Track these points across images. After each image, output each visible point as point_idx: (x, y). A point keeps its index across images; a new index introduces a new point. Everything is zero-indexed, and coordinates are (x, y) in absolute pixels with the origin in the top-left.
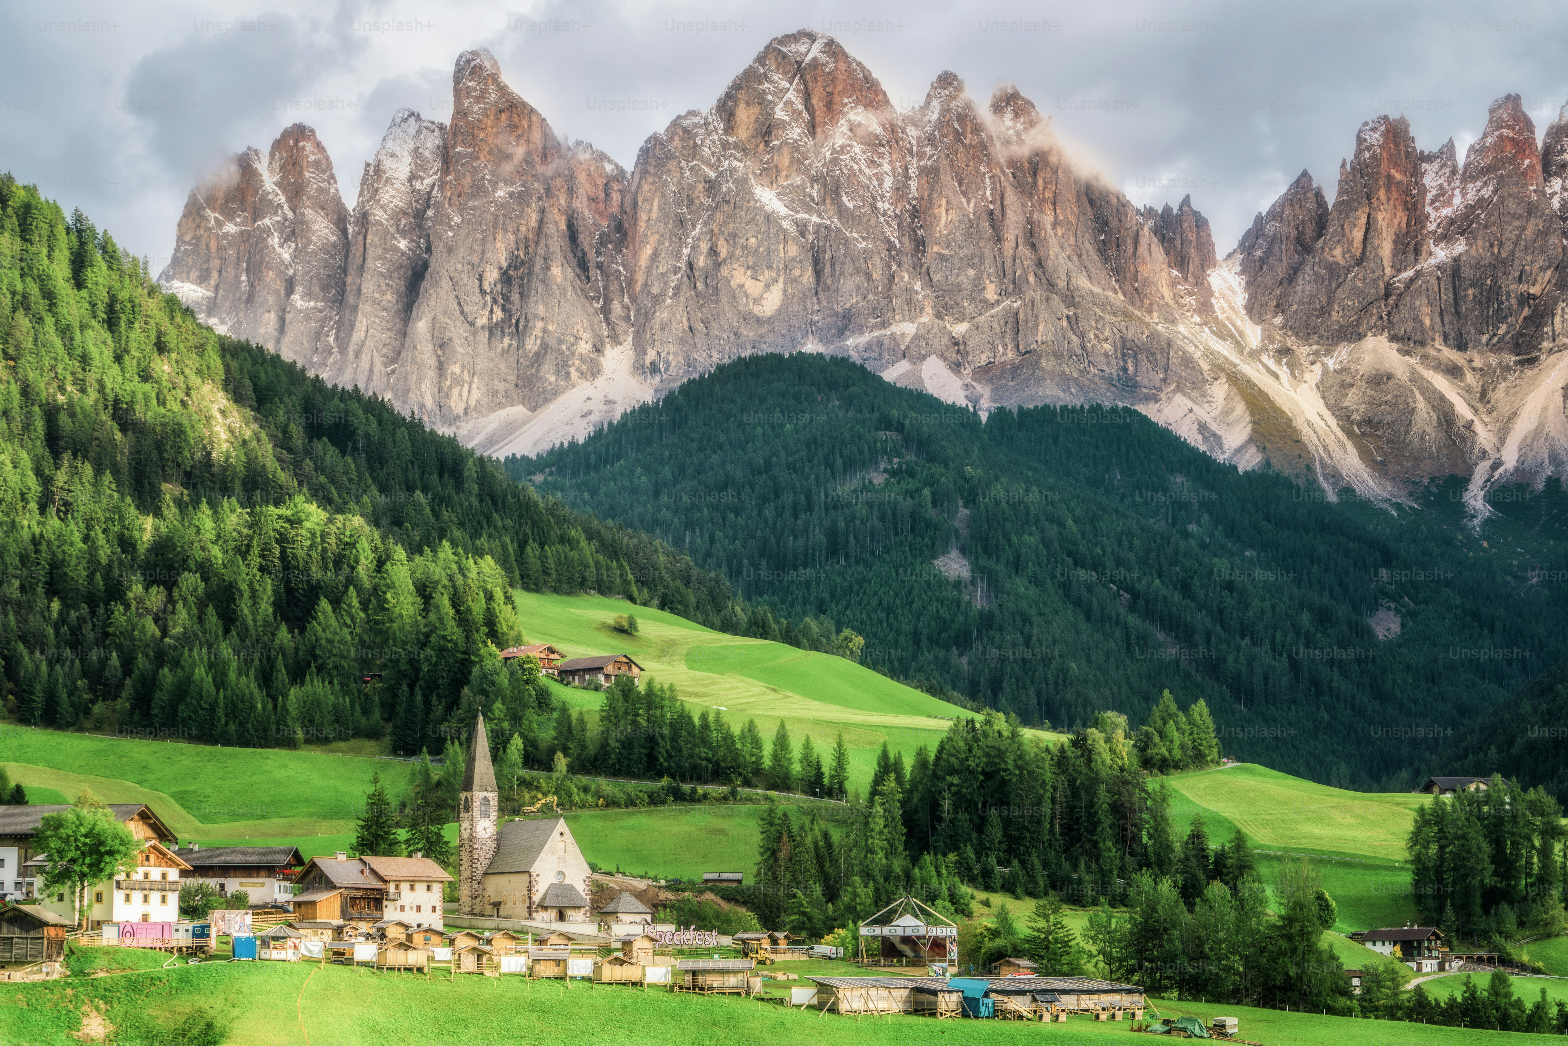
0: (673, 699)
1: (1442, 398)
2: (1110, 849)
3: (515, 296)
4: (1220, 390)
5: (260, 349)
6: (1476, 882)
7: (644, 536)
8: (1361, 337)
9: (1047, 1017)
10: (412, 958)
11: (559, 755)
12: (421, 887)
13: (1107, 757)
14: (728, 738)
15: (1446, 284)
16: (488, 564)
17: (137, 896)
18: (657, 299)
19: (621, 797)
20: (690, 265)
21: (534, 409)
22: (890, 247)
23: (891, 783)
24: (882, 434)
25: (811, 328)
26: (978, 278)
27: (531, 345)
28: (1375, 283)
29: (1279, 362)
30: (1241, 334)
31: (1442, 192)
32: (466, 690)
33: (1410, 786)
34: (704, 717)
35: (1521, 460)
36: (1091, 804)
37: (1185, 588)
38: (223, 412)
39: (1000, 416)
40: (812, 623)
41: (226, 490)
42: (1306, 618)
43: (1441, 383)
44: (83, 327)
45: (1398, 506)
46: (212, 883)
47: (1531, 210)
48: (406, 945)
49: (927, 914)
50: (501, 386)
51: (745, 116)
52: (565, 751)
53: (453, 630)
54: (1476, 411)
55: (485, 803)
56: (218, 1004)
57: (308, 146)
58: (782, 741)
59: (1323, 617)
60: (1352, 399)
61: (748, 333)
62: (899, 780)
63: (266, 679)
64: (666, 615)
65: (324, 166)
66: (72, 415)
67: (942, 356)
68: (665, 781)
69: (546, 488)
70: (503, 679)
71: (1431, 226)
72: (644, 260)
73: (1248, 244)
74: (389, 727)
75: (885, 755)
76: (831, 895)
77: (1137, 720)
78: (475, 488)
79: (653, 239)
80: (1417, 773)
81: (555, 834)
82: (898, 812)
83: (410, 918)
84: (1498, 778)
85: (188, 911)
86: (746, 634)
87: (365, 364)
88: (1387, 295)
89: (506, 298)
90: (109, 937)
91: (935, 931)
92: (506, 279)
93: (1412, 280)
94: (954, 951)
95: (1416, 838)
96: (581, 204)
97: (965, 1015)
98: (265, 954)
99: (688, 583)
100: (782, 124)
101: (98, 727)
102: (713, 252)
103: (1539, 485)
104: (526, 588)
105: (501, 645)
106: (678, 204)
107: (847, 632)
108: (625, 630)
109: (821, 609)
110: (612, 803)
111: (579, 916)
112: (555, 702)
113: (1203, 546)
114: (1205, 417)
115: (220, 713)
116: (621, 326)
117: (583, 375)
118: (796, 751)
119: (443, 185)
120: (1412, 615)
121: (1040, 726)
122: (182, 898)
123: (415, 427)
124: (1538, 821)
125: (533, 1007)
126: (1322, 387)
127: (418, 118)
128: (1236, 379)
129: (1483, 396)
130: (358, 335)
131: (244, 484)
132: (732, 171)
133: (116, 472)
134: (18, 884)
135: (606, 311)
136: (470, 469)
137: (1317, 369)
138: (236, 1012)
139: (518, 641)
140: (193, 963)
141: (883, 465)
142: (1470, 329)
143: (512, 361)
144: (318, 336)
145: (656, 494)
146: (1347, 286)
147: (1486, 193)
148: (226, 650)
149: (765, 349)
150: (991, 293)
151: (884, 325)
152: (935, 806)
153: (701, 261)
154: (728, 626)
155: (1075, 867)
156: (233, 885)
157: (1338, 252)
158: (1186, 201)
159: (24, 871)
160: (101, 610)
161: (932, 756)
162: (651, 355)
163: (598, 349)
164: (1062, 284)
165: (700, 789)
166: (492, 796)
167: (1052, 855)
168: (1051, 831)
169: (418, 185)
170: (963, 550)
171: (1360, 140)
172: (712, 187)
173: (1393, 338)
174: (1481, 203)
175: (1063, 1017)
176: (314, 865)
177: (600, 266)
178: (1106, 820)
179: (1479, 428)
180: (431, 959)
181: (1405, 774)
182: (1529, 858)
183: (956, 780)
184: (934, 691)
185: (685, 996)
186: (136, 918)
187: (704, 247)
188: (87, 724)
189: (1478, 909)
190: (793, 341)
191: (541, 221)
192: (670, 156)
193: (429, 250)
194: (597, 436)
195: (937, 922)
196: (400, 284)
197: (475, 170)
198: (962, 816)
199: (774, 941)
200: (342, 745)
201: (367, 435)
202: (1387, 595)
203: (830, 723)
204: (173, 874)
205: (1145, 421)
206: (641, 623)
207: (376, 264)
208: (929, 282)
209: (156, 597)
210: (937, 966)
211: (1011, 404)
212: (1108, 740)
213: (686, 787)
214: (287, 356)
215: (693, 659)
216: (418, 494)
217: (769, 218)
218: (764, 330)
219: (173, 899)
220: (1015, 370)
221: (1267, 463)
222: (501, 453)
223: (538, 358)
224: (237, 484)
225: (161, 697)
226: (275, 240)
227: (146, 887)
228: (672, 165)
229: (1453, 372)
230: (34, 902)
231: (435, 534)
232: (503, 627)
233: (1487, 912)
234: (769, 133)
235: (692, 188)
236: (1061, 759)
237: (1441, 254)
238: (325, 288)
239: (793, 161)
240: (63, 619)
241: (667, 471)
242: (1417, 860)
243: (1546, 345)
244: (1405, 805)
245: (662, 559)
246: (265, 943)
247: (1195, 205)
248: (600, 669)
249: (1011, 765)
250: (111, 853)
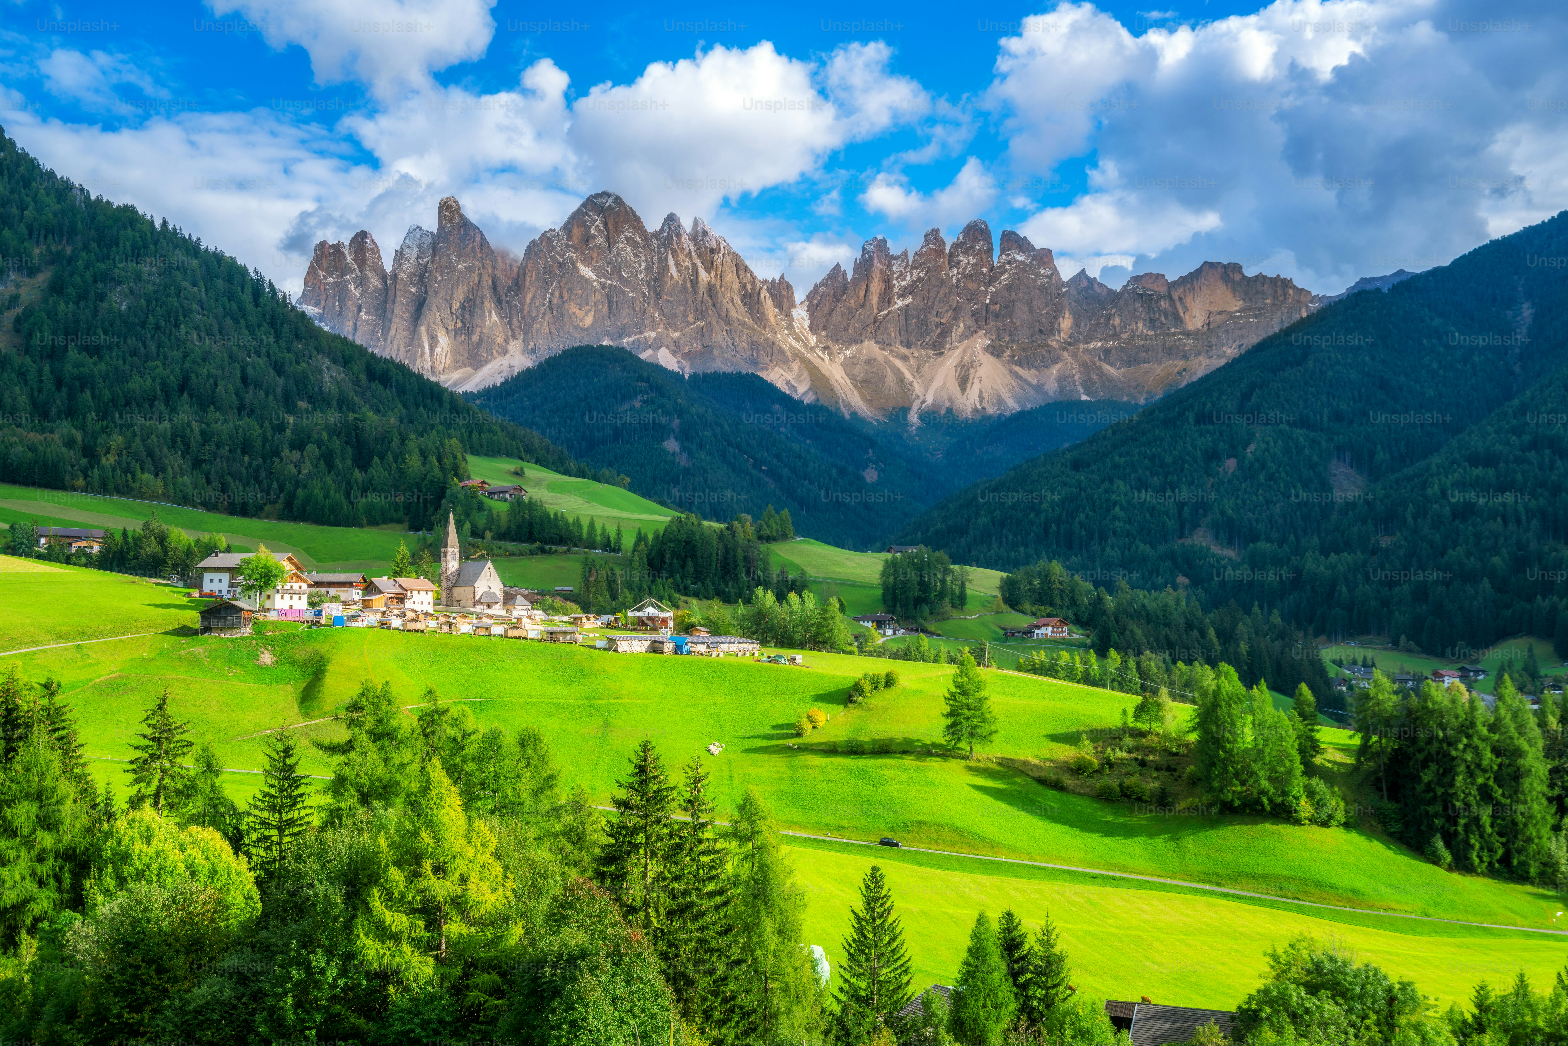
0: (541, 506)
1: (899, 370)
2: (743, 577)
3: (467, 316)
4: (796, 366)
5: (345, 338)
6: (910, 594)
7: (528, 430)
8: (862, 341)
9: (714, 654)
10: (418, 626)
11: (487, 532)
12: (423, 593)
13: (742, 535)
14: (567, 524)
15: (902, 317)
16: (454, 441)
17: (287, 597)
18: (535, 318)
19: (516, 551)
20: (550, 303)
21: (476, 369)
22: (644, 295)
23: (642, 546)
24: (639, 384)
25: (607, 334)
26: (685, 311)
27: (475, 339)
28: (869, 317)
29: (824, 353)
30: (807, 339)
31: (901, 273)
32: (444, 501)
33: (881, 550)
34: (556, 514)
35: (935, 400)
36: (735, 557)
37: (778, 457)
38: (328, 368)
39: (694, 377)
40: (606, 471)
41: (329, 406)
42: (834, 472)
43: (898, 363)
44: (259, 326)
45: (878, 421)
46: (323, 590)
47: (942, 283)
48: (415, 620)
49: (659, 606)
50: (461, 358)
51: (576, 232)
52: (490, 530)
53: (438, 473)
54: (914, 377)
55: (453, 553)
56: (326, 648)
57: (368, 241)
58: (592, 525)
59: (842, 471)
60: (857, 371)
61: (577, 336)
62: (646, 545)
63: (348, 495)
64: (538, 467)
65: (376, 251)
66: (254, 368)
67: (668, 348)
68: (537, 544)
69: (482, 407)
70: (461, 496)
71: (896, 290)
72: (528, 300)
73: (810, 297)
74: (407, 518)
75: (639, 533)
76: (614, 597)
77: (756, 518)
78: (448, 406)
79: (533, 290)
80: (884, 544)
81: (486, 568)
82: (645, 560)
83: (418, 607)
84: (922, 546)
85: (311, 604)
86: (575, 476)
87: (395, 347)
88: (875, 322)
89: (463, 316)
90: (273, 616)
91: (663, 615)
92: (463, 307)
93: (886, 315)
94: (671, 624)
95: (884, 573)
96: (498, 273)
97: (676, 653)
98: (349, 624)
99: (548, 452)
100: (594, 236)
101: (267, 517)
102: (561, 296)
103: (943, 412)
104: (472, 454)
105: (461, 480)
106: (545, 273)
107: (622, 476)
108: (519, 474)
109: (610, 465)
110: (512, 554)
111: (498, 606)
112: (486, 507)
113: (787, 438)
114: (789, 378)
115: (326, 510)
116: (517, 331)
117: (499, 354)
118: (599, 530)
119: (433, 262)
120: (883, 471)
121: (710, 520)
122: (308, 598)
123: (420, 377)
124: (940, 566)
125: (475, 649)
126: (844, 365)
127: (421, 229)
128: (804, 361)
129: (918, 370)
130: (392, 333)
131: (338, 402)
132: (570, 258)
133: (275, 396)
134: (229, 591)
135: (510, 323)
136: (446, 398)
137: (842, 356)
138: (335, 651)
139: (469, 478)
140: (314, 628)
141: (640, 398)
142: (912, 339)
143: (466, 346)
144: (373, 332)
145: (534, 411)
146: (856, 317)
147: (922, 275)
148: (329, 480)
149: (585, 343)
150: (691, 319)
151: (641, 333)
152: (662, 557)
153: (555, 301)
154: (567, 473)
155: (727, 585)
156: (333, 591)
157: (852, 301)
158: (782, 277)
159: (232, 585)
160: (269, 461)
161: (661, 534)
162: (531, 344)
163: (506, 342)
164: (724, 315)
165: (554, 548)
166: (457, 551)
167: (716, 580)
168: (716, 569)
169: (421, 261)
170: (676, 438)
171: (864, 249)
172: (560, 265)
173: (877, 342)
174: (919, 279)
175: (721, 654)
176: (372, 582)
177: (507, 302)
178: (741, 563)
179: (916, 384)
180: (427, 626)
181: (878, 544)
182: (936, 583)
183: (672, 545)
184: (663, 503)
185: (546, 644)
186: (287, 607)
187: (557, 294)
188: (262, 515)
189: (911, 607)
190: (598, 340)
191: (480, 280)
192: (541, 251)
193: (426, 292)
194: (506, 383)
195: (663, 610)
196: (412, 309)
197: (448, 255)
198: (676, 561)
199: (588, 619)
200: (385, 526)
201: (397, 380)
202: (872, 462)
203: (614, 518)
204: (304, 586)
205: (762, 380)
206: (526, 470)
207: (401, 299)
208: (662, 313)
209: (296, 455)
210: (663, 631)
211: (700, 371)
212: (743, 527)
213: (547, 547)
214: (358, 342)
215: (551, 487)
216: (421, 409)
217: (588, 281)
218: (584, 334)
219: (305, 598)
220: (702, 354)
221: (818, 400)
222: (460, 390)
223: (478, 345)
224: (334, 403)
225: (297, 503)
226: (352, 287)
227: (291, 593)
228: (542, 255)
229: (904, 358)
230: (236, 599)
231: (429, 428)
232: (461, 471)
233: (916, 608)
234: (588, 240)
235: (551, 266)
236: (721, 536)
237: (900, 303)
238: (376, 310)
239: (599, 254)
240: (250, 464)
241: (538, 399)
242: (884, 584)
243: (948, 346)
244: (879, 558)
245: (536, 441)
246: (349, 619)
247: (786, 279)
248: (506, 492)
249: (698, 538)
250: (275, 576)
